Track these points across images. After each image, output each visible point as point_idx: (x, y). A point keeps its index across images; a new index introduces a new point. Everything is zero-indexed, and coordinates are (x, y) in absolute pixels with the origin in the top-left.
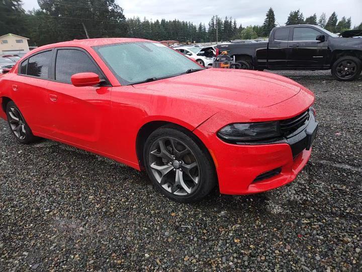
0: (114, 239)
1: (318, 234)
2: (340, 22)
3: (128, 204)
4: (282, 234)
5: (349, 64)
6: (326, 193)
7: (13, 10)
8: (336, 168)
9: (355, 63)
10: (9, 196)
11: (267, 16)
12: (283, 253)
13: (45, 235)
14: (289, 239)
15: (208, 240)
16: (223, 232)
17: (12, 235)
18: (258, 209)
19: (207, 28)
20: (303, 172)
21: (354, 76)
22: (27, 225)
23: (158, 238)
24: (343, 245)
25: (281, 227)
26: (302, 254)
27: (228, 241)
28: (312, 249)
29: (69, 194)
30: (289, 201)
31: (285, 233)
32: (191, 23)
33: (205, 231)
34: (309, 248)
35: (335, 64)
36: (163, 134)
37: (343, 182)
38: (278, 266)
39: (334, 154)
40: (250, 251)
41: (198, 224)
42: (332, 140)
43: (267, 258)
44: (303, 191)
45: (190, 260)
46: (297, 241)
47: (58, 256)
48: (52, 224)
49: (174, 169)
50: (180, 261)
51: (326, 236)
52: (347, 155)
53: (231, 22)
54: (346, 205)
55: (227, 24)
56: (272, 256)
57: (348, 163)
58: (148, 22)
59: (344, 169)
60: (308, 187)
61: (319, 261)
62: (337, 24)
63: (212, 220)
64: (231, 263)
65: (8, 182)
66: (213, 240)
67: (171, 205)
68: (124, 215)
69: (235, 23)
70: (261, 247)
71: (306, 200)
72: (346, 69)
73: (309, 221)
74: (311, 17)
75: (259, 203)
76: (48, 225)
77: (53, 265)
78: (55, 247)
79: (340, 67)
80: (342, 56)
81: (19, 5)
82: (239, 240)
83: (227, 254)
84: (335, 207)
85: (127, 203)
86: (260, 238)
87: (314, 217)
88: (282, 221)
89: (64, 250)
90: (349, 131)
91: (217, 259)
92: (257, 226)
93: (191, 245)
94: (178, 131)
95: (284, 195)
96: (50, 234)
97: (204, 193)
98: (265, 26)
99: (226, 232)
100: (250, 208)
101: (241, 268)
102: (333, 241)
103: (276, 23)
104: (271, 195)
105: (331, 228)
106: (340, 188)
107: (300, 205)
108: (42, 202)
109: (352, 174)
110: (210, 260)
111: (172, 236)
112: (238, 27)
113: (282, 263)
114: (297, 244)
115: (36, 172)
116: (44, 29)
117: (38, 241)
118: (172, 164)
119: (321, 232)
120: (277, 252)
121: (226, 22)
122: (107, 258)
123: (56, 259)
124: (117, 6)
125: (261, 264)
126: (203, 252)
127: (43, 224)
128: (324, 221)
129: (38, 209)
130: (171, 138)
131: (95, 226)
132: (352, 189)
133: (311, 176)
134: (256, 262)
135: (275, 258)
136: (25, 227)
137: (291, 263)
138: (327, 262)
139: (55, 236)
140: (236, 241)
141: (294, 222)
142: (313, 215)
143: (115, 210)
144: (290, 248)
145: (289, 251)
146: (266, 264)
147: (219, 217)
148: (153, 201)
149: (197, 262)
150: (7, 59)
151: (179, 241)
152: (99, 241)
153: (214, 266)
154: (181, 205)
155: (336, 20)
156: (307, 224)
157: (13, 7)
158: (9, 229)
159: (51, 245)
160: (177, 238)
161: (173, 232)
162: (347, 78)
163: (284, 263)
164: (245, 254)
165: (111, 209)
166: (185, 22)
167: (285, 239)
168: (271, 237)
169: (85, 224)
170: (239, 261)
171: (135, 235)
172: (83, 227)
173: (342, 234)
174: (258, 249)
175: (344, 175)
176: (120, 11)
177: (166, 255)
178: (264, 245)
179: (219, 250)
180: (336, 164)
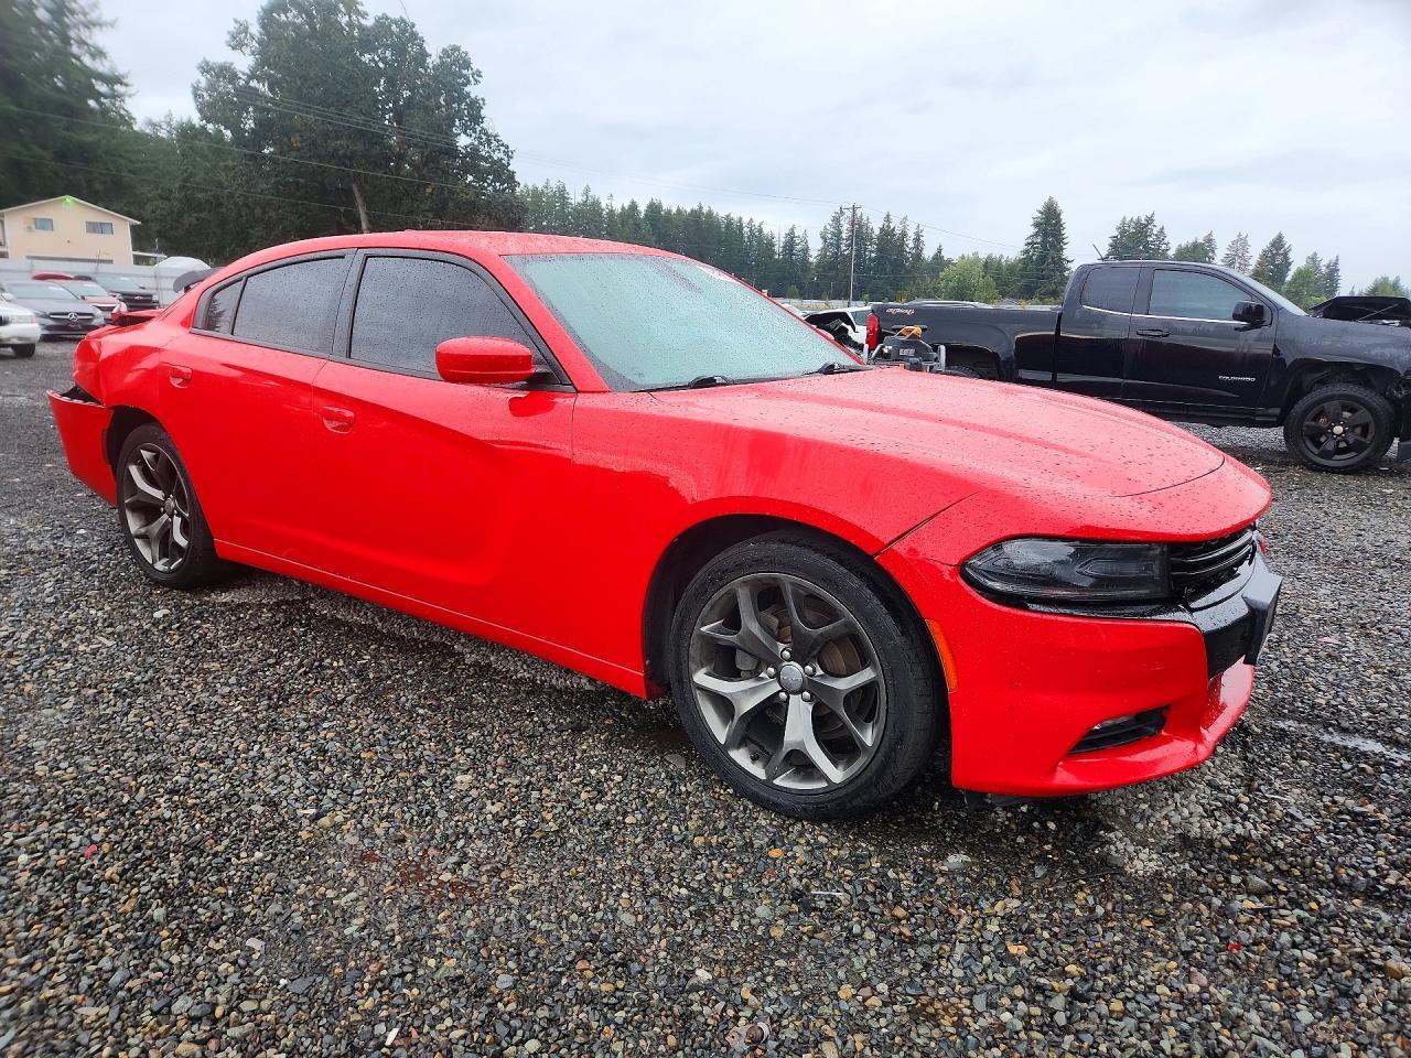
0: (574, 917)
1: (1295, 945)
2: (1300, 274)
3: (606, 811)
4: (1171, 938)
5: (1346, 414)
6: (1309, 822)
7: (92, 111)
8: (1336, 748)
9: (1371, 410)
10: (149, 758)
11: (1036, 225)
12: (1182, 993)
13: (315, 890)
14: (1198, 955)
15: (913, 942)
16: (965, 920)
17: (191, 882)
18: (1076, 857)
19: (815, 247)
20: (1220, 750)
21: (1367, 458)
22: (243, 855)
23: (735, 925)
24: (1386, 984)
25: (1167, 916)
26: (1251, 1001)
27: (986, 948)
28: (1280, 988)
29: (381, 763)
30: (1184, 838)
31: (1182, 935)
32: (756, 223)
33: (900, 912)
34: (1272, 987)
35: (1299, 407)
36: (757, 564)
37: (1364, 792)
38: (1172, 1031)
39: (1323, 702)
40: (1070, 983)
41: (871, 888)
42: (1309, 659)
43: (1131, 1006)
44: (1231, 808)
45: (860, 998)
46: (1227, 964)
47: (377, 959)
48: (334, 855)
49: (783, 695)
50: (825, 999)
51: (1323, 951)
52: (1368, 709)
53: (904, 234)
54: (1381, 861)
55: (890, 243)
56: (1147, 1002)
57: (1374, 736)
58: (596, 204)
59: (1364, 754)
60: (1247, 800)
61: (1311, 1025)
62: (1288, 279)
63: (918, 882)
64: (1006, 1016)
65: (133, 712)
66: (932, 943)
67: (763, 823)
68: (595, 843)
69: (917, 239)
70: (1106, 973)
71: (1246, 839)
72: (1338, 429)
73: (1261, 905)
74: (1196, 246)
75: (1079, 838)
76: (318, 857)
77: (366, 986)
78: (363, 929)
79: (1316, 418)
80: (1323, 382)
81: (114, 96)
82: (1025, 949)
83: (989, 987)
84: (1343, 865)
85: (599, 807)
86: (1099, 945)
87: (1275, 891)
88: (1169, 897)
89: (398, 938)
90: (1368, 635)
91: (954, 1000)
92: (1082, 908)
93: (856, 951)
94: (816, 556)
95: (1166, 817)
96: (333, 888)
97: (894, 780)
98: (1026, 261)
99: (975, 920)
100: (1048, 852)
101: (1045, 1034)
102: (1350, 967)
103: (1067, 253)
104: (1116, 815)
105: (1341, 931)
106: (1358, 809)
107: (1225, 854)
108: (281, 782)
109: (1390, 767)
110: (931, 1004)
111: (781, 922)
112: (928, 253)
113: (1185, 1026)
114: (1229, 972)
115: (239, 684)
116: (203, 190)
117: (294, 906)
118: (777, 676)
119: (1306, 938)
120: (1161, 989)
121: (887, 233)
122: (562, 974)
123: (373, 967)
124: (489, 139)
125: (1112, 1022)
126: (902, 977)
127: (301, 855)
128: (1314, 905)
129: (272, 804)
130: (788, 580)
131: (497, 871)
132: (1398, 816)
133: (1250, 766)
134: (1093, 1015)
135: (1159, 1007)
136: (234, 860)
137: (1217, 1025)
138: (1337, 1032)
139: (353, 895)
140: (1013, 949)
141: (1209, 905)
142: (1275, 886)
143: (562, 827)
144: (1204, 981)
145: (1204, 989)
146: (1130, 1023)
147: (943, 874)
148: (696, 805)
149: (885, 1004)
150: (54, 287)
151: (810, 938)
152: (522, 921)
153: (946, 1022)
154: (798, 827)
155: (1287, 264)
156: (1256, 911)
157: (92, 103)
158: (175, 863)
159: (347, 922)
160: (805, 929)
161: (785, 908)
162: (1339, 461)
163: (1190, 1024)
164: (1053, 989)
165: (543, 820)
166: (735, 216)
167: (1187, 955)
168: (1134, 944)
169: (459, 864)
170: (1036, 1011)
171: (648, 909)
172: (455, 873)
173: (1379, 950)
174: (1095, 978)
175: (1363, 770)
176: (501, 155)
177: (769, 979)
178: (1115, 969)
179: (958, 973)
180: (1331, 733)
